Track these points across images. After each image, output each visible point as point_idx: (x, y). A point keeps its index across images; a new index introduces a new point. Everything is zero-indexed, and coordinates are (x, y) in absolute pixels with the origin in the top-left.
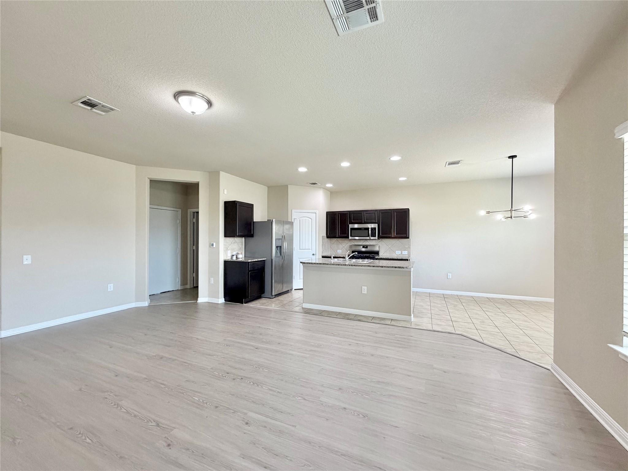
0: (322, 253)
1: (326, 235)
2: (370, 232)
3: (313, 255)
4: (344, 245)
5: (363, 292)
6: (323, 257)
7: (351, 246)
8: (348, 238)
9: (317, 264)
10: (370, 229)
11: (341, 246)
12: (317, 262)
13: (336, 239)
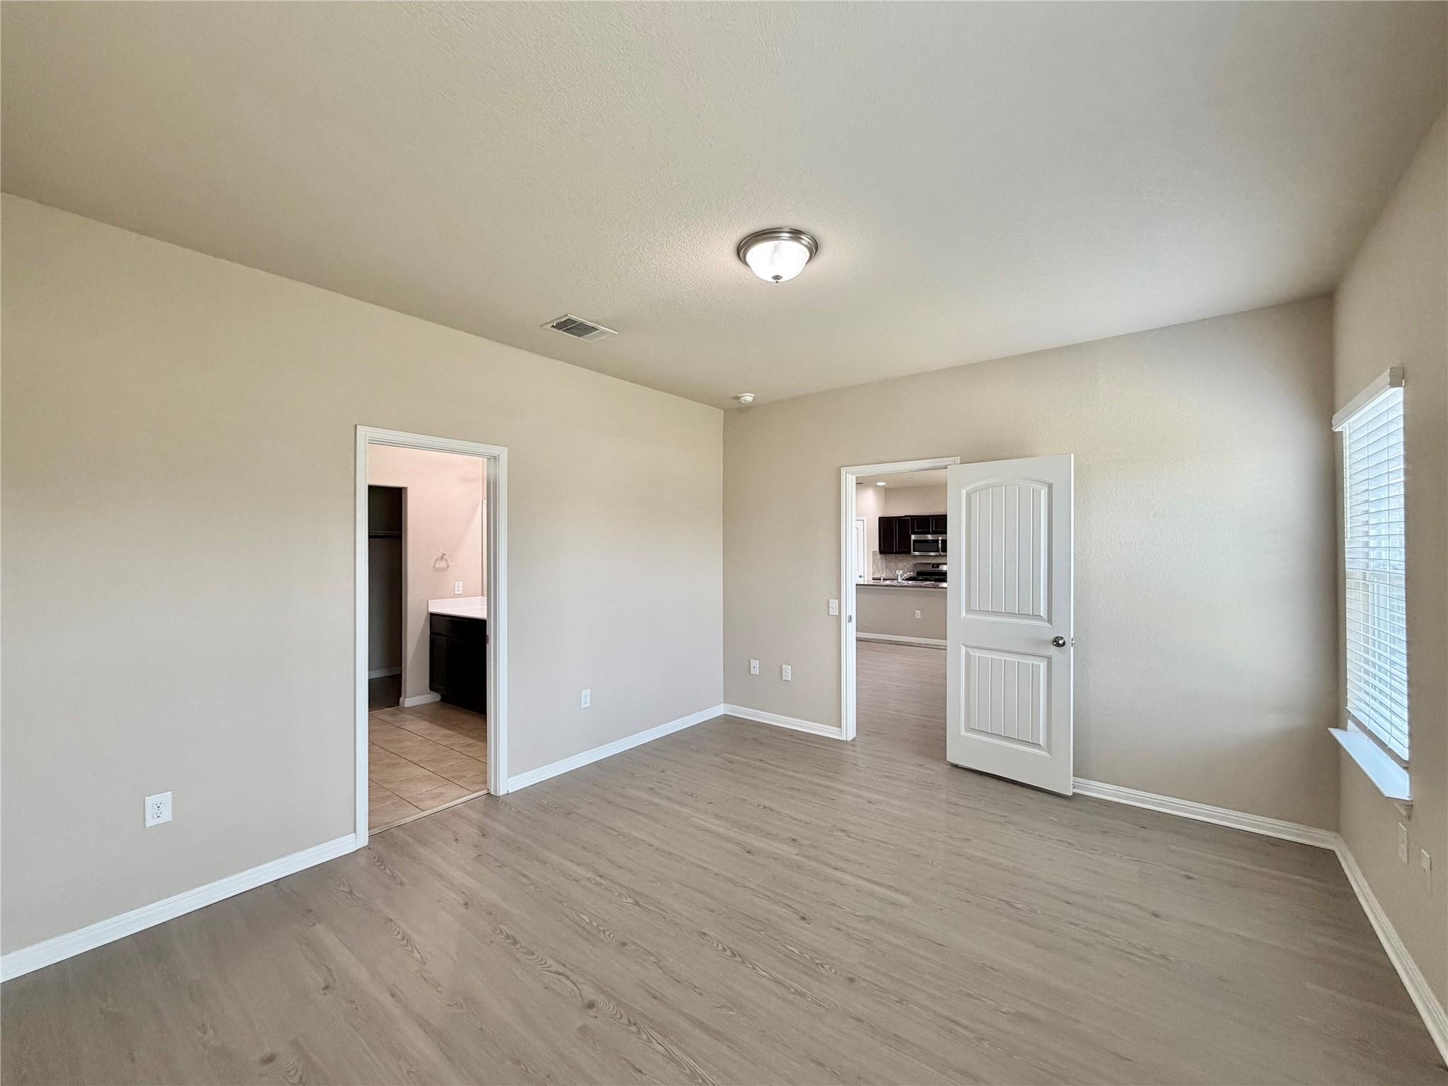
0: (873, 574)
1: (878, 550)
2: (940, 545)
3: (860, 577)
4: (905, 564)
5: (916, 617)
6: (874, 579)
7: (915, 565)
8: (910, 553)
9: (867, 585)
10: (940, 542)
11: (901, 565)
12: (866, 583)
13: (893, 555)
